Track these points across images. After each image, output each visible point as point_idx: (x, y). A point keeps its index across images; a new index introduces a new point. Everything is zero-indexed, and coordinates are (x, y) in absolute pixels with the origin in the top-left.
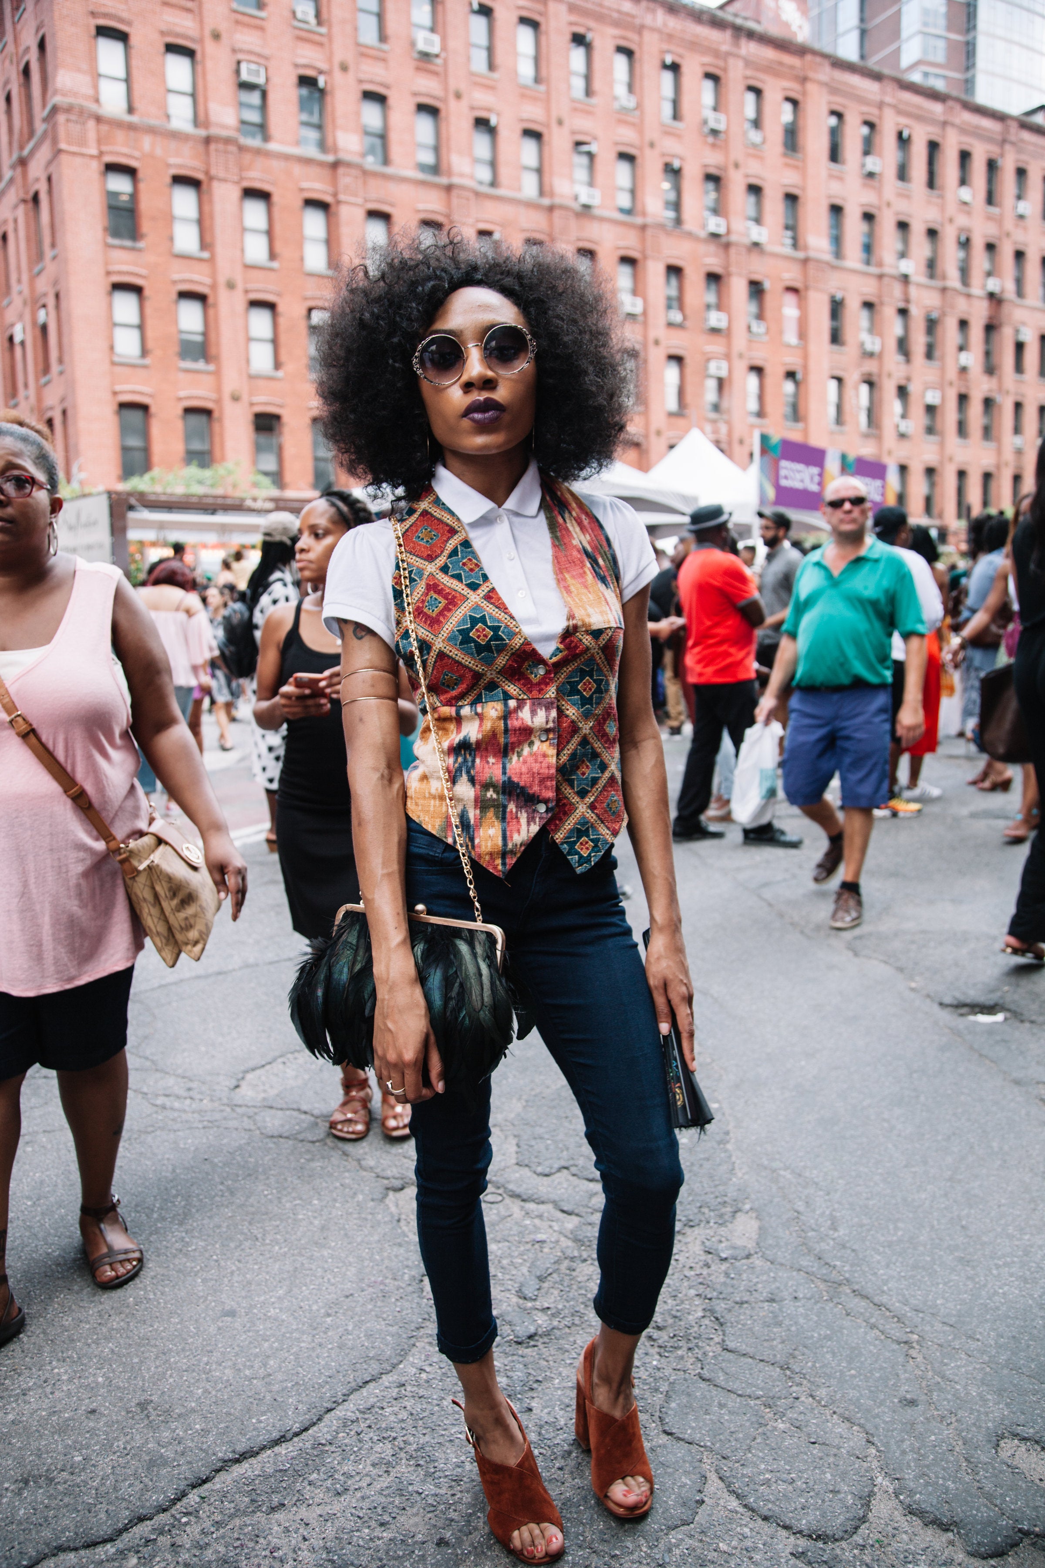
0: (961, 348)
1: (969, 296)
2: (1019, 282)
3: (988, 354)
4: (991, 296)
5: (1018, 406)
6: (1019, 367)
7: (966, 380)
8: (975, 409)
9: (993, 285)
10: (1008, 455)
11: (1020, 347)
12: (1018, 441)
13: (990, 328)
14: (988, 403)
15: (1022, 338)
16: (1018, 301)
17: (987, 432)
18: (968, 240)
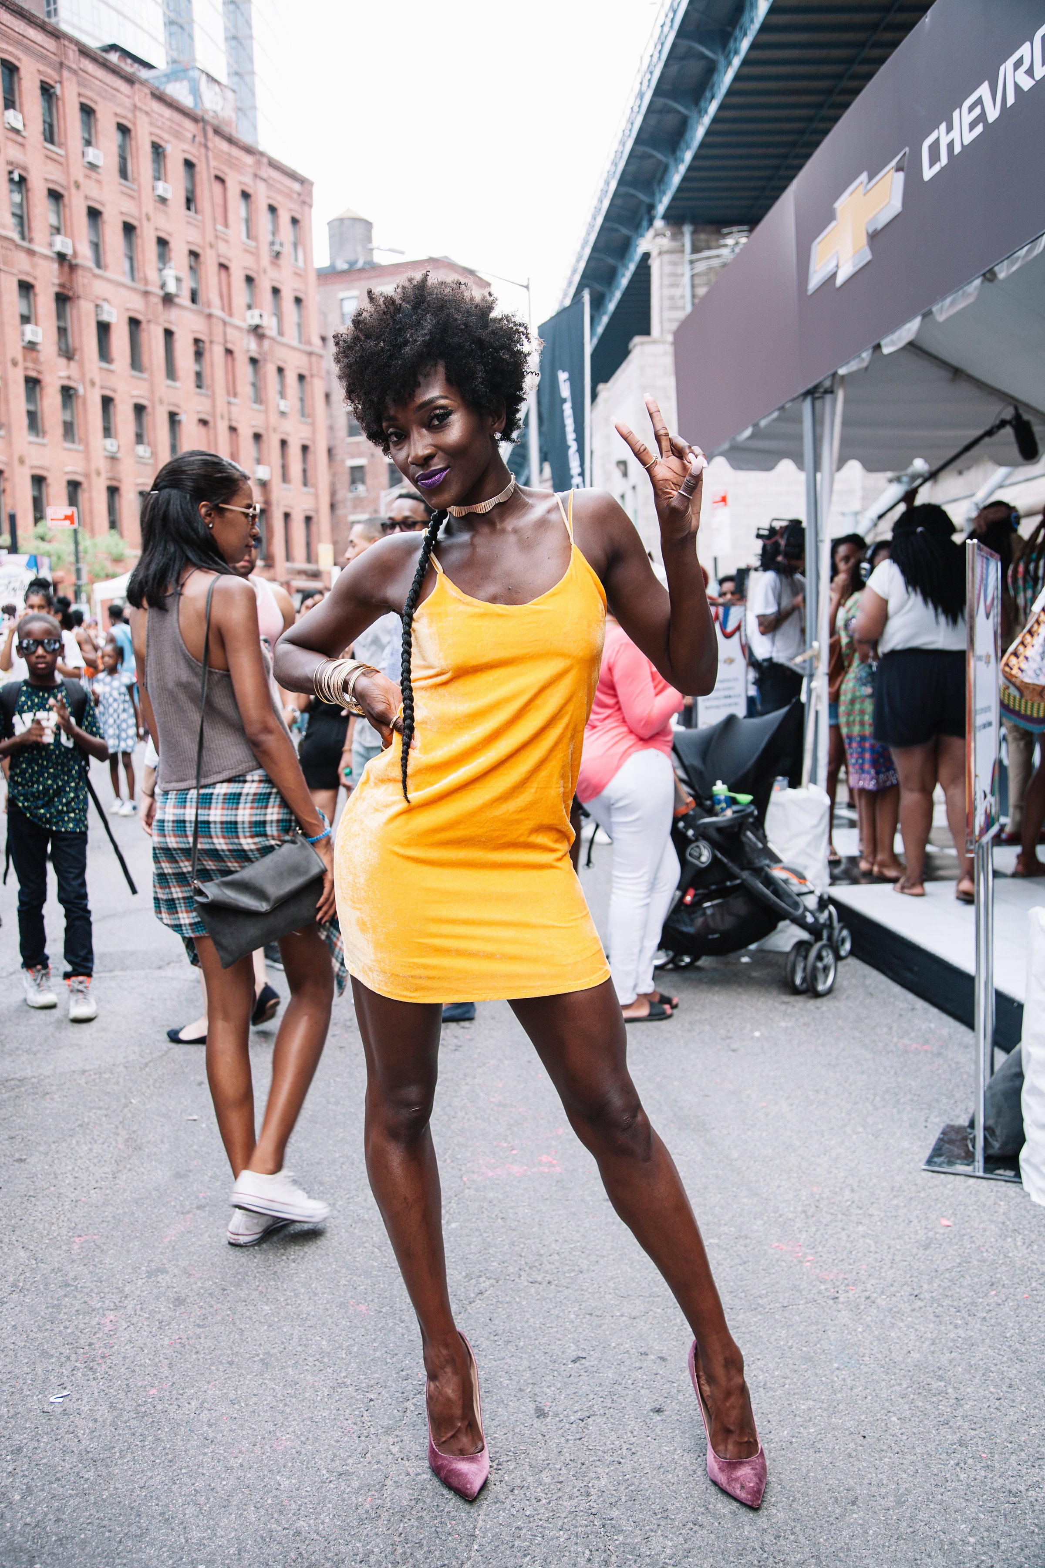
0: (26, 319)
1: (31, 253)
2: (96, 247)
3: (62, 331)
4: (61, 257)
5: (107, 402)
6: (104, 353)
7: (36, 361)
8: (51, 400)
9: (61, 244)
10: (100, 462)
11: (104, 328)
12: (110, 444)
13: (63, 299)
14: (67, 393)
15: (105, 318)
16: (97, 271)
17: (69, 429)
18: (23, 180)
